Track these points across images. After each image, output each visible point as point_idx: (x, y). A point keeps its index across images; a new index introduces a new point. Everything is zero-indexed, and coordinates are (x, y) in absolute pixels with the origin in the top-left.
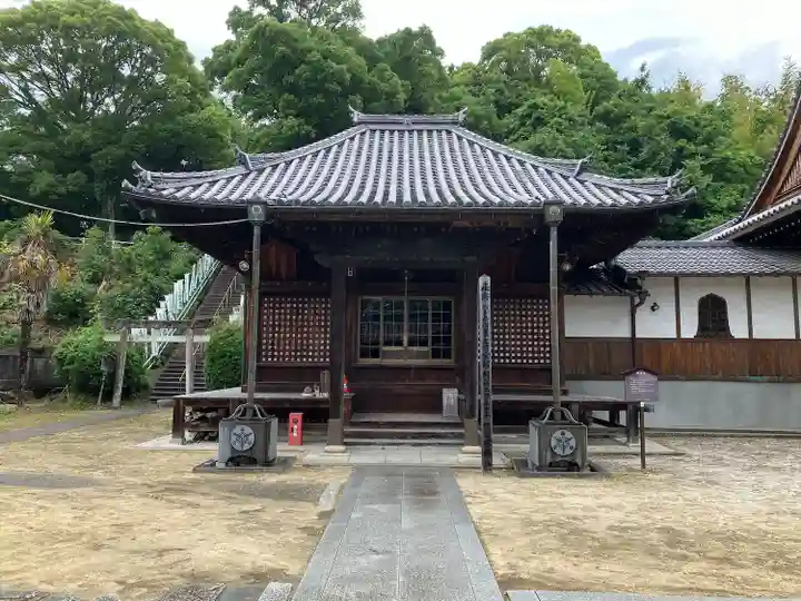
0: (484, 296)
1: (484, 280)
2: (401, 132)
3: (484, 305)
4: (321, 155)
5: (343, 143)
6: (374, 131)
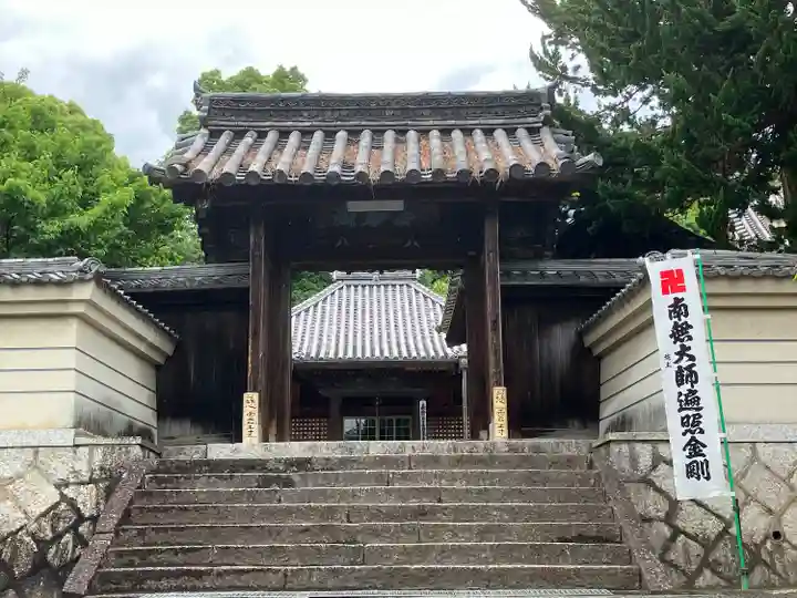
0: (423, 412)
1: (423, 403)
2: (371, 286)
3: (423, 416)
4: (312, 309)
5: (326, 298)
6: (348, 286)
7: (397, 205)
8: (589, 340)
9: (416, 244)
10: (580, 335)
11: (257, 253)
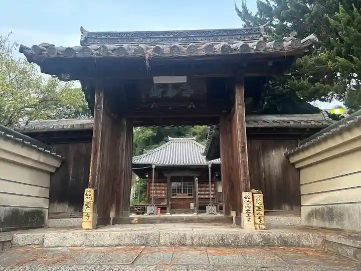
0: (197, 182)
1: (196, 179)
2: (181, 142)
6: (174, 142)
7: (183, 79)
8: (293, 160)
9: (194, 106)
10: (287, 157)
11: (98, 106)
